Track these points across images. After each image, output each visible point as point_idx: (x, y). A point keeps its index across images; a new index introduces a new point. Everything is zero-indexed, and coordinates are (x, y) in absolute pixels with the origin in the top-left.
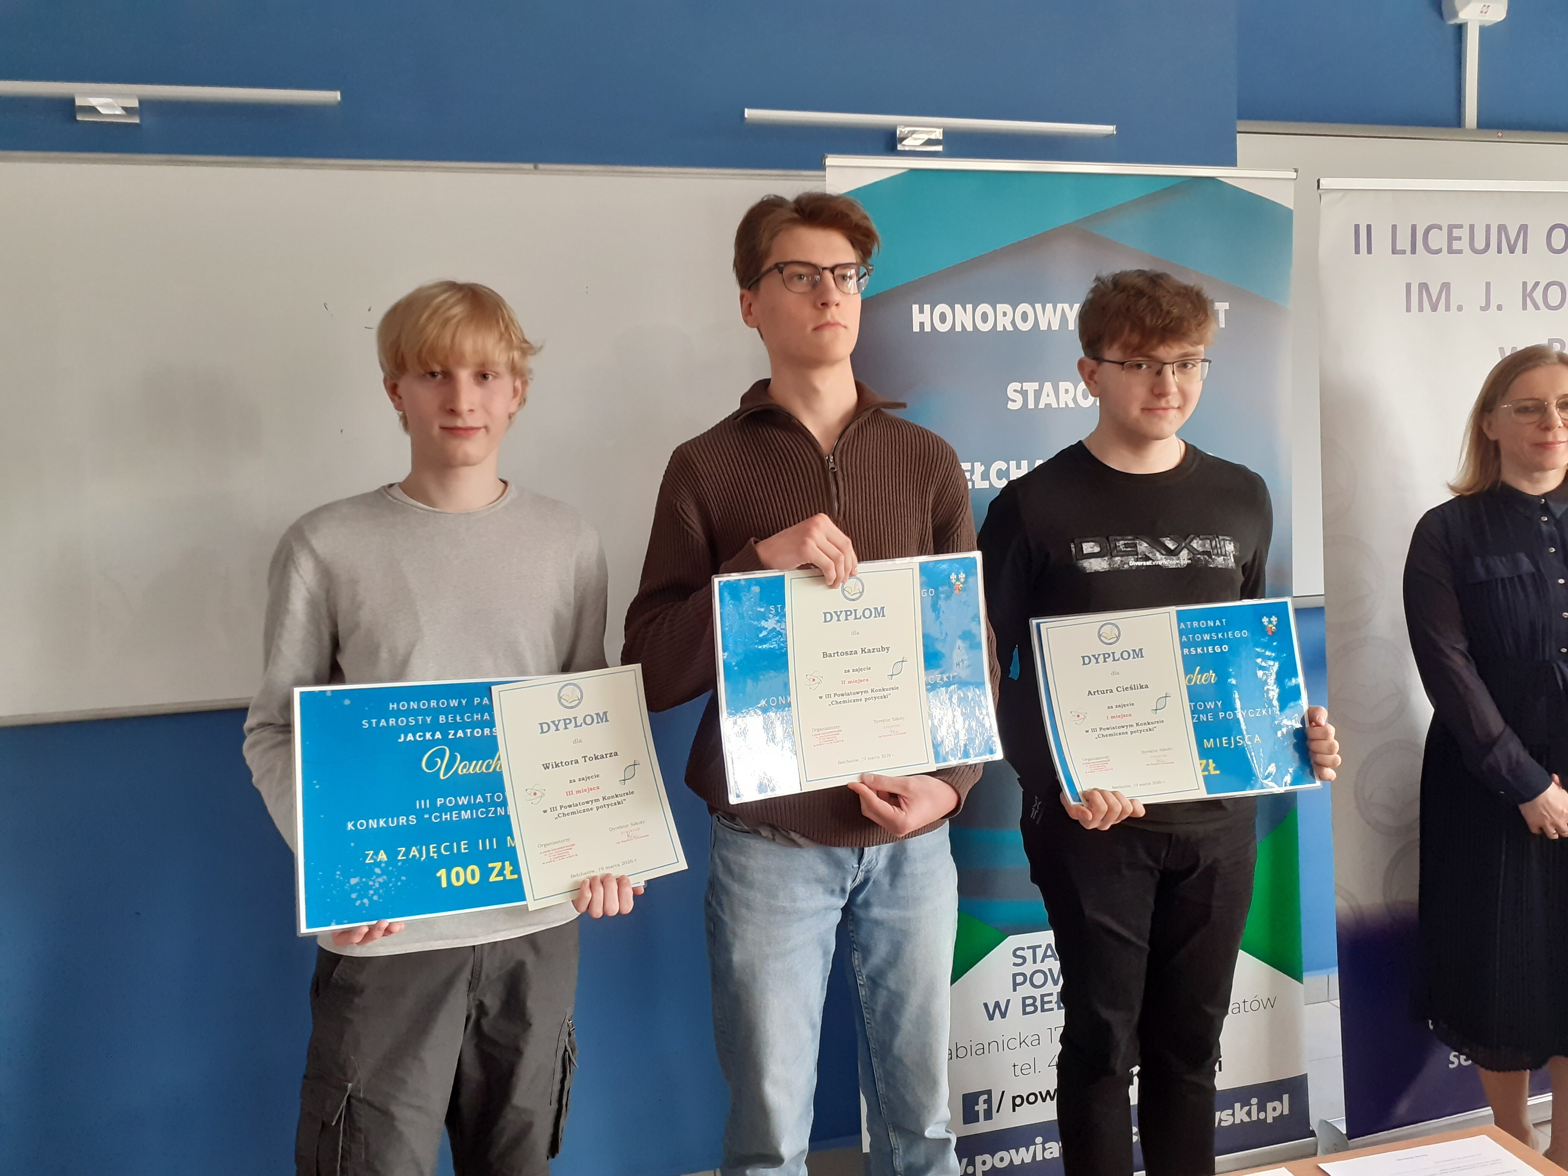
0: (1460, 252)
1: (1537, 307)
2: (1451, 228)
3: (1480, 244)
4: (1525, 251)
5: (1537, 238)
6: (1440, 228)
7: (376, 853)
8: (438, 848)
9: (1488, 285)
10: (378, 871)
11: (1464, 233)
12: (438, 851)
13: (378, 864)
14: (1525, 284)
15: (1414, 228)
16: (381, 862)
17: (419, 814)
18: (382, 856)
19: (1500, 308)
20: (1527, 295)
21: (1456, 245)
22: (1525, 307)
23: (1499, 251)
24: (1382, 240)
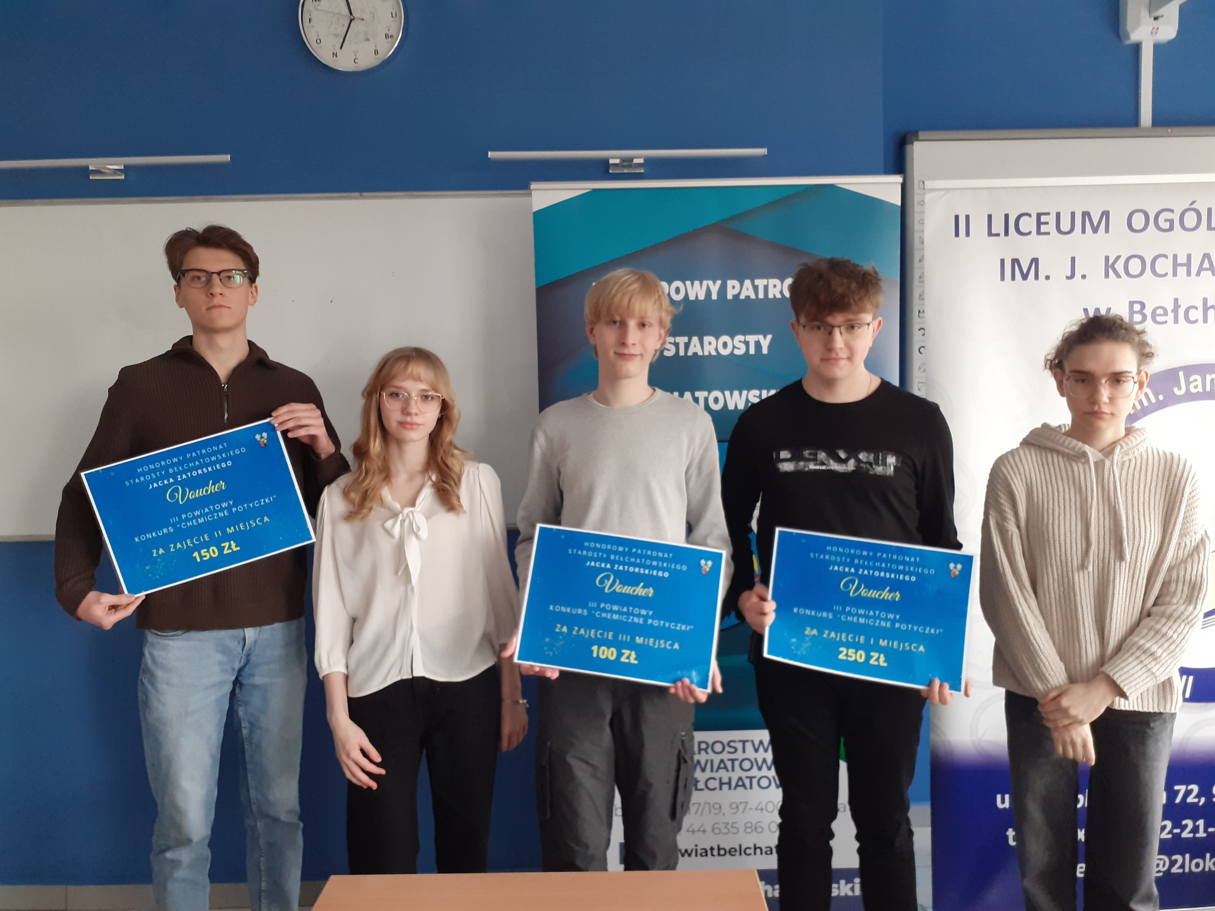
0: (1048, 233)
1: (1118, 276)
2: (1039, 215)
3: (1065, 225)
4: (1107, 230)
5: (1118, 221)
6: (1029, 215)
7: (562, 627)
8: (596, 632)
9: (1073, 259)
10: (561, 637)
11: (1052, 219)
12: (596, 635)
13: (561, 633)
14: (1107, 258)
15: (1007, 217)
16: (563, 632)
17: (590, 610)
18: (565, 629)
19: (1084, 277)
20: (1109, 266)
21: (1043, 228)
22: (1107, 275)
23: (1084, 231)
24: (979, 226)
